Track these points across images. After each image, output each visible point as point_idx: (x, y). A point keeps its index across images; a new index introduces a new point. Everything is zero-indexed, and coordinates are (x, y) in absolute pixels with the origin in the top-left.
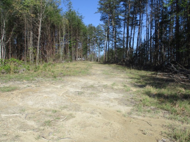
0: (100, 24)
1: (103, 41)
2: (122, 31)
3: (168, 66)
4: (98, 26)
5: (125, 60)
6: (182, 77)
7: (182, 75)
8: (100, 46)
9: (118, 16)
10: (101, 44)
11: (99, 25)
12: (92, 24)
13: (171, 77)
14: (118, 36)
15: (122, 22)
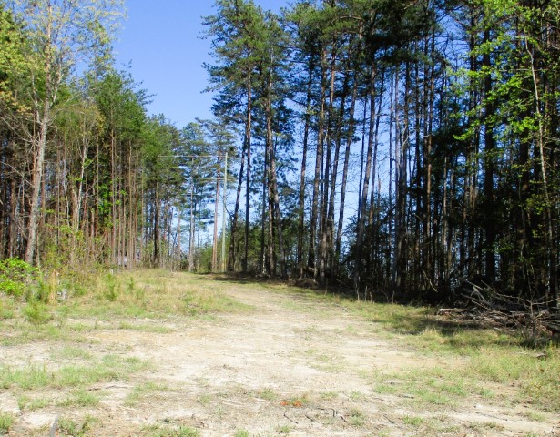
0: (197, 119)
1: (207, 186)
2: (296, 160)
3: (465, 289)
4: (190, 126)
5: (315, 270)
6: (498, 317)
7: (499, 312)
8: (198, 208)
9: (281, 102)
10: (201, 198)
11: (195, 122)
12: (162, 117)
13: (472, 318)
14: (283, 176)
15: (299, 126)
